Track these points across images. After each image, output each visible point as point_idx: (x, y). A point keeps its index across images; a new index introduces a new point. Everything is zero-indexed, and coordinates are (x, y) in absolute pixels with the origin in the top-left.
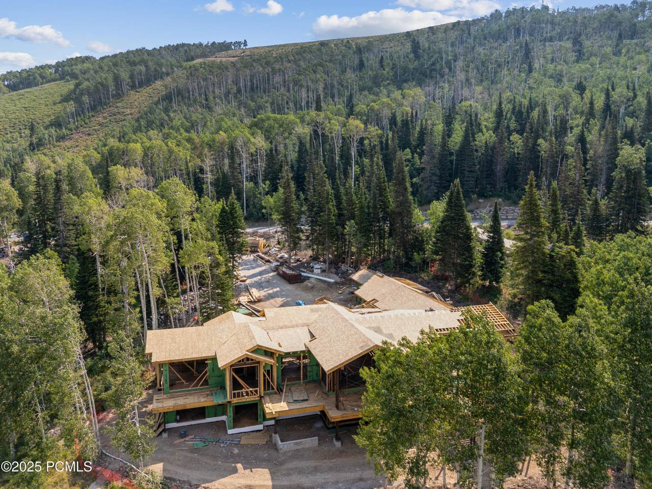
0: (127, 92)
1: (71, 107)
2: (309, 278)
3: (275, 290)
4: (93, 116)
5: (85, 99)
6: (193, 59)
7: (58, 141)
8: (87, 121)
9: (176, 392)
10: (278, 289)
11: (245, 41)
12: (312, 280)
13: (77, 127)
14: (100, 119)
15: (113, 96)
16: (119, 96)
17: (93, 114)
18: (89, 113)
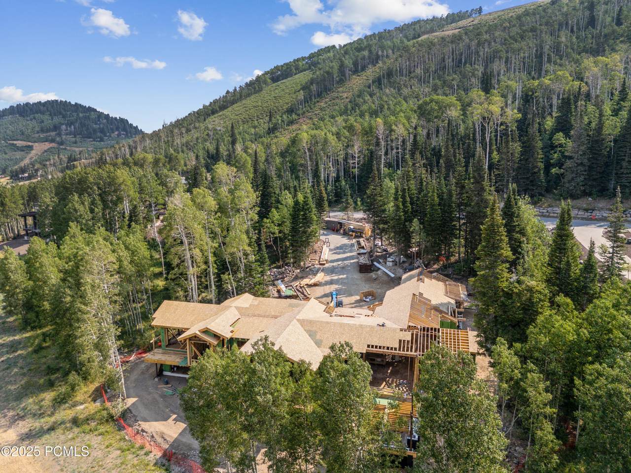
0: (349, 77)
1: (301, 95)
2: (379, 269)
3: (341, 276)
4: (318, 102)
5: (314, 88)
6: (419, 36)
7: (288, 125)
8: (312, 107)
9: (170, 350)
10: (345, 276)
11: (480, 7)
12: (379, 272)
13: (304, 113)
14: (322, 104)
15: (338, 83)
16: (341, 81)
17: (318, 100)
18: (315, 99)
